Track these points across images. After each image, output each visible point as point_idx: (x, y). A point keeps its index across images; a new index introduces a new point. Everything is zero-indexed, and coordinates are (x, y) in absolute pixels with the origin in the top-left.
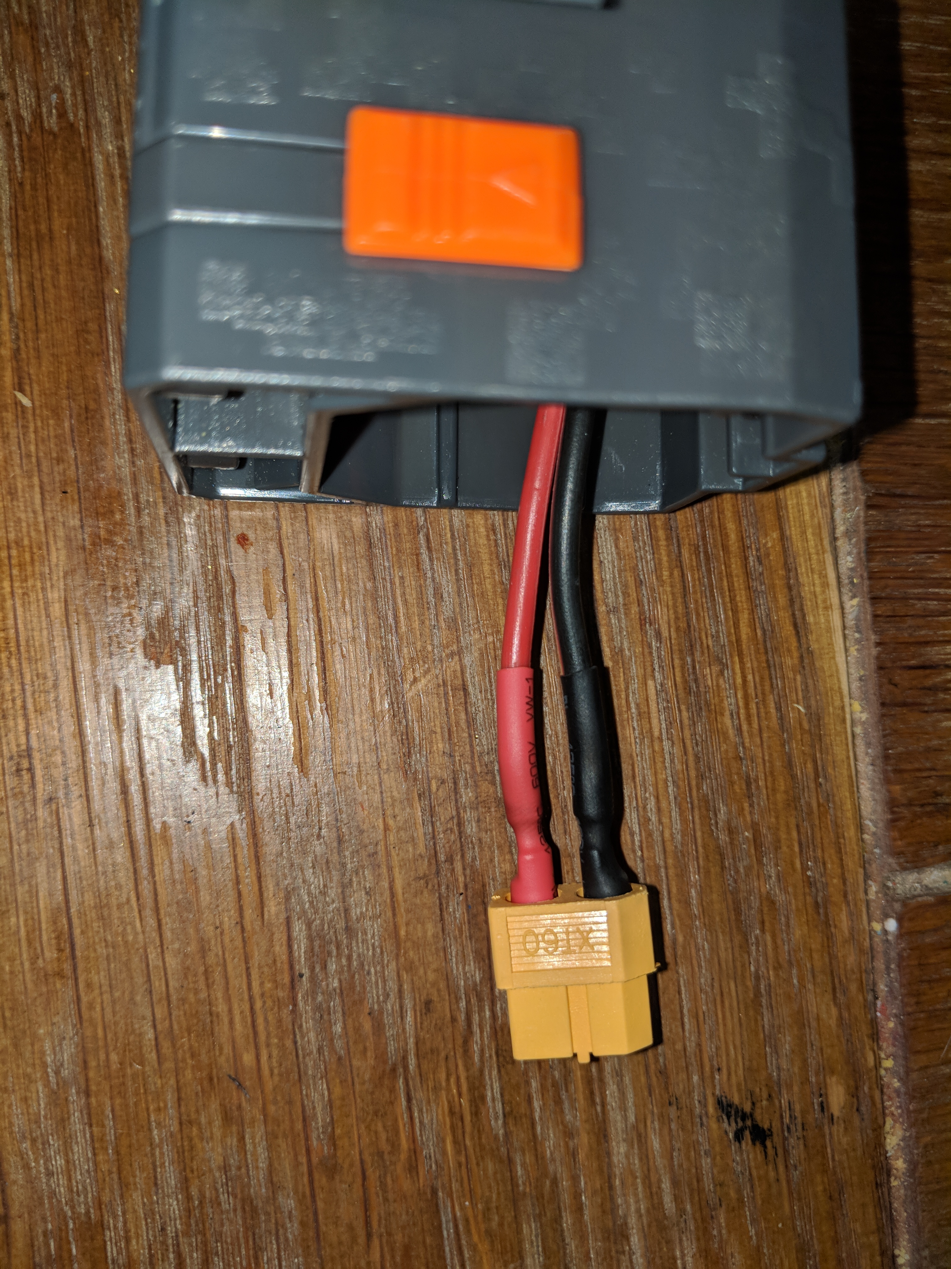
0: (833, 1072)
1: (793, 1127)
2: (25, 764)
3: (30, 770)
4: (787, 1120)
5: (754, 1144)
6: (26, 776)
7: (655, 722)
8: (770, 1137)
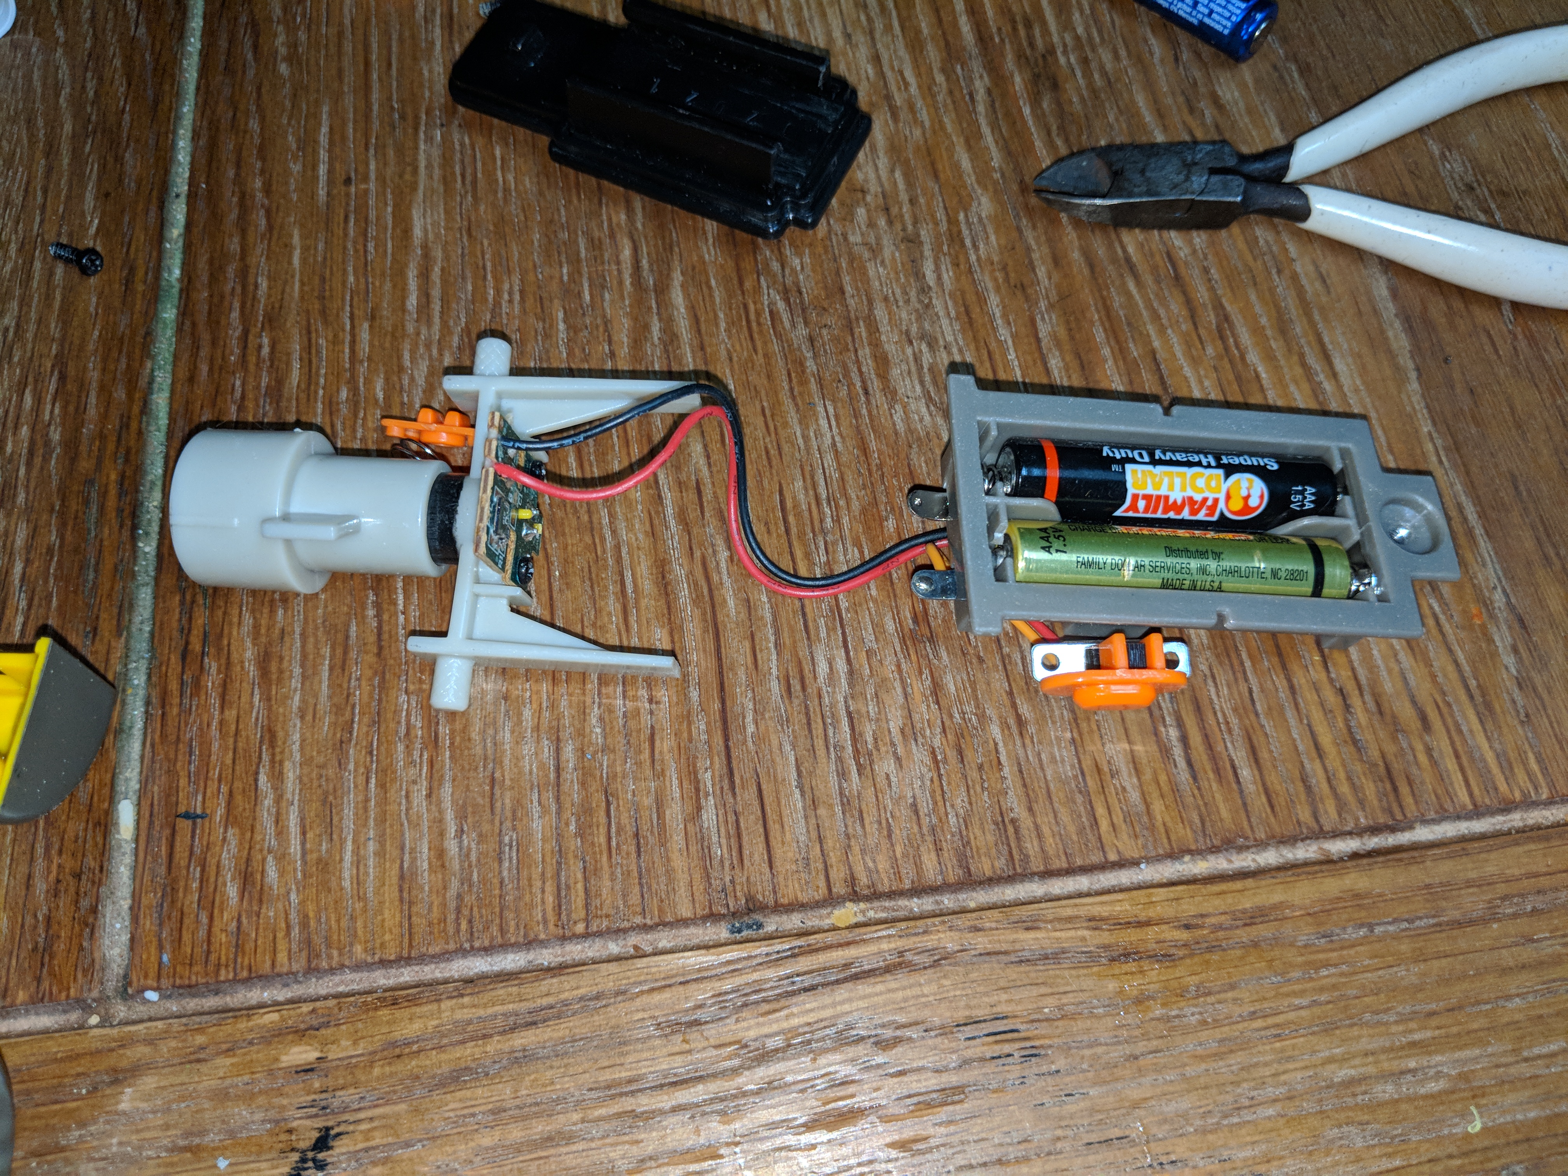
0: (277, 1060)
1: (323, 1103)
5: (331, 1148)
8: (328, 1129)
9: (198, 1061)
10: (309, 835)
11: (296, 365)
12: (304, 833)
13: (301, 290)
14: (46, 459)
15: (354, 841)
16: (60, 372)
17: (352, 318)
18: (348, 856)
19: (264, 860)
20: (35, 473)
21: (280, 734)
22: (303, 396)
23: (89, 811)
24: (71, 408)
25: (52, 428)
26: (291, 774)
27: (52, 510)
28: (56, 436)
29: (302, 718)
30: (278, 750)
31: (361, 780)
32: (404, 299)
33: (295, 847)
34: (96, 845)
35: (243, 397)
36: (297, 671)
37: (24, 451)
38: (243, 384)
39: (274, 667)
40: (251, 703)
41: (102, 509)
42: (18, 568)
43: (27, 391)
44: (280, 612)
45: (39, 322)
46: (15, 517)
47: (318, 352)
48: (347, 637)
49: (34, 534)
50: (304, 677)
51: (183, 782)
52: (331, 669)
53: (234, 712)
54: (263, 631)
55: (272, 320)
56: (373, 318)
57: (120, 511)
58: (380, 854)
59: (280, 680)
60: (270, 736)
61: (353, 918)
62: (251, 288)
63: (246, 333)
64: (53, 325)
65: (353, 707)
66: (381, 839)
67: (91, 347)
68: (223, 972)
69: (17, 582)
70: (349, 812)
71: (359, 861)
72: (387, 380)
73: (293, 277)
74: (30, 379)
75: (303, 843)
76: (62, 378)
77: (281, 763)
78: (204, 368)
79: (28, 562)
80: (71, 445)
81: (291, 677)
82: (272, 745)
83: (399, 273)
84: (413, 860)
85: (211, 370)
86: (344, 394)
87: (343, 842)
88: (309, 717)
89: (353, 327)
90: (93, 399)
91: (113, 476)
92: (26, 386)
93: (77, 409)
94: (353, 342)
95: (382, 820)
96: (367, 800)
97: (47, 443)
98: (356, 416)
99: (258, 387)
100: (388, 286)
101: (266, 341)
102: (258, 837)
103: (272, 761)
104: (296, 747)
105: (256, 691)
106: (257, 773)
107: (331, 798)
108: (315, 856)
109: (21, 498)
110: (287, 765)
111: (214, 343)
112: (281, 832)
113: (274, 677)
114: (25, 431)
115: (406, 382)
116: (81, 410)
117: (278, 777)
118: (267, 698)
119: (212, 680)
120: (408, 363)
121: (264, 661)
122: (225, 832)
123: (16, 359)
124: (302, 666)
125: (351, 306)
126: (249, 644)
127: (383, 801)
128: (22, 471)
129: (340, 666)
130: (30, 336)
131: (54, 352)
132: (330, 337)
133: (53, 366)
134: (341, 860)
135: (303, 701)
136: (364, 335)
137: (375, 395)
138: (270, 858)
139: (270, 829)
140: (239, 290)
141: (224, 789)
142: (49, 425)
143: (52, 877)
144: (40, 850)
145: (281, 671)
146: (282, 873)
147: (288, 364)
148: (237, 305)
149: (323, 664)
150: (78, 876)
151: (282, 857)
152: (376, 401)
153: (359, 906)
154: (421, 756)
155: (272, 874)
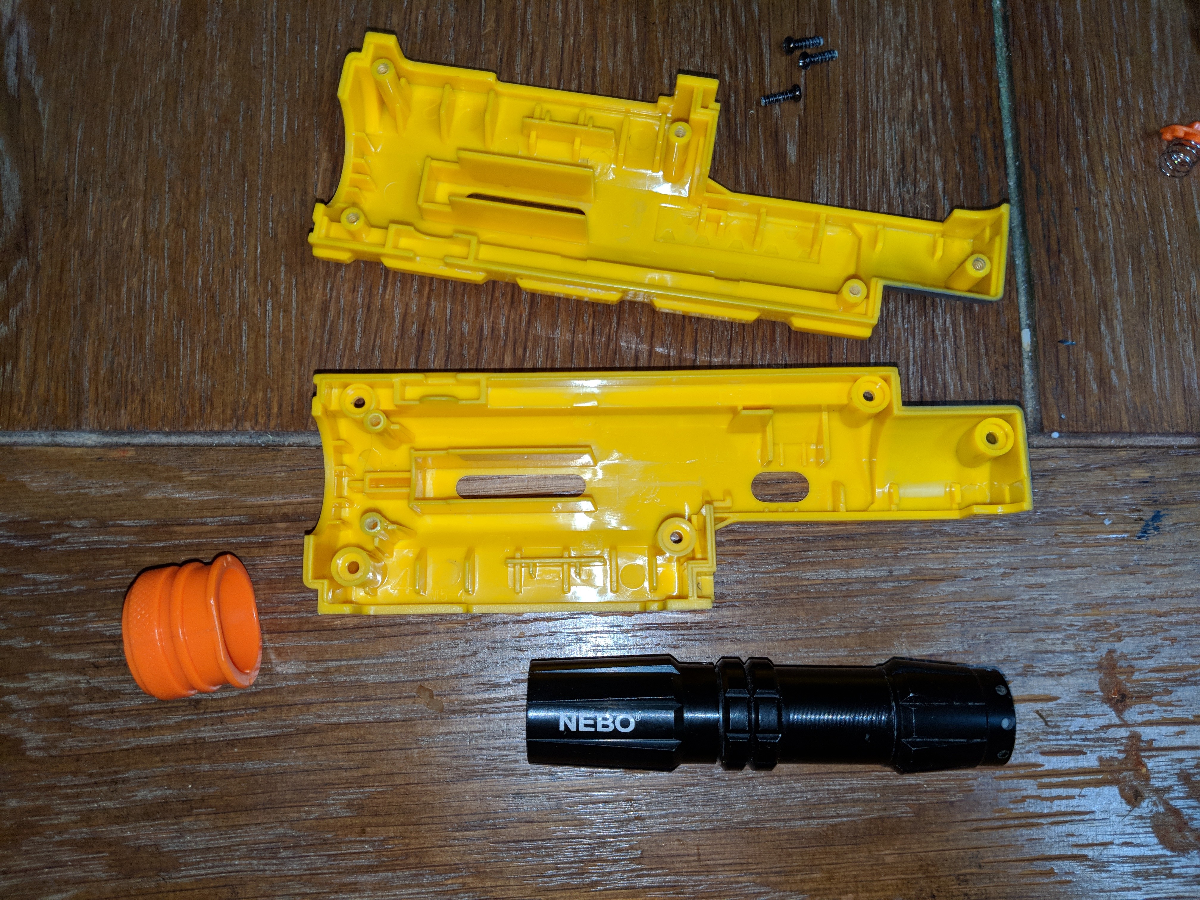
0: (1129, 475)
1: (1154, 499)
2: (962, 877)
3: (965, 875)
4: (1151, 502)
5: (1161, 521)
6: (968, 877)
7: (949, 555)
8: (1159, 512)
9: (1086, 471)
10: (1132, 362)
11: (1088, 79)
12: (1129, 360)
13: (1085, 29)
14: (945, 116)
15: (1157, 368)
16: (942, 61)
17: (1119, 54)
18: (1154, 376)
19: (1109, 371)
20: (939, 125)
21: (1109, 304)
22: (1095, 100)
23: (1008, 333)
24: (954, 87)
25: (944, 98)
26: (1118, 328)
27: (954, 150)
28: (948, 104)
29: (1120, 296)
30: (1109, 313)
31: (1157, 335)
32: (1149, 44)
33: (1125, 366)
34: (1015, 352)
35: (1059, 96)
36: (1114, 269)
37: (930, 110)
38: (1058, 88)
39: (1101, 265)
40: (1091, 284)
41: (985, 155)
42: (940, 184)
43: (924, 70)
44: (1100, 233)
45: (922, 24)
46: (932, 152)
47: (1101, 73)
48: (1140, 254)
49: (945, 165)
50: (1118, 273)
51: (1059, 323)
52: (1133, 272)
53: (1082, 289)
54: (1091, 243)
55: (1070, 46)
56: (1132, 54)
57: (996, 159)
58: (1172, 377)
59: (1105, 273)
60: (1104, 304)
61: (1160, 408)
62: (1053, 22)
63: (1054, 54)
64: (931, 28)
65: (1148, 294)
66: (1171, 368)
67: (959, 47)
68: (1095, 427)
69: (941, 193)
70: (1153, 353)
71: (1161, 379)
72: (1145, 97)
73: (1078, 18)
74: (924, 63)
75: (1129, 366)
76: (944, 65)
77: (1112, 320)
78: (1032, 72)
79: (945, 182)
80: (958, 109)
81: (1111, 273)
82: (1106, 310)
83: (1146, 27)
84: (1190, 382)
85: (1036, 74)
86: (1120, 103)
87: (1150, 367)
88: (1124, 296)
89: (1120, 60)
90: (966, 83)
91: (988, 135)
92: (921, 67)
93: (958, 88)
94: (1121, 69)
95: (1170, 360)
96: (1161, 347)
97: (943, 107)
98: (1128, 118)
99: (1067, 91)
100: (1138, 34)
101: (1067, 60)
102: (1104, 359)
103: (1107, 319)
104: (1119, 313)
105: (1093, 278)
106: (1099, 324)
107: (1142, 343)
108: (1136, 373)
109: (933, 140)
110: (1115, 321)
111: (1036, 58)
112: (1117, 358)
113: (1102, 271)
114: (927, 96)
115: (1156, 100)
116: (960, 89)
117: (1111, 327)
118: (1099, 282)
119: (1067, 268)
120: (1156, 88)
121: (1095, 261)
122: (1086, 354)
123: (912, 47)
124: (1116, 267)
125: (1117, 44)
126: (1084, 250)
127: (1170, 349)
128: (931, 123)
129: (1138, 270)
130: (917, 32)
131: (935, 47)
132: (1107, 63)
133: (937, 57)
134: (1151, 377)
135: (1120, 286)
136: (1128, 66)
137: (1138, 106)
138: (1112, 371)
139: (1111, 356)
140: (1045, 22)
141: (1082, 330)
142: (942, 95)
143: (992, 366)
144: (983, 351)
145: (1105, 268)
146: (1120, 380)
147: (1083, 77)
148: (1045, 32)
149: (1128, 267)
150: (1007, 367)
151: (1119, 372)
152: (1140, 110)
153: (1163, 402)
154: (1188, 327)
155: (1115, 379)
